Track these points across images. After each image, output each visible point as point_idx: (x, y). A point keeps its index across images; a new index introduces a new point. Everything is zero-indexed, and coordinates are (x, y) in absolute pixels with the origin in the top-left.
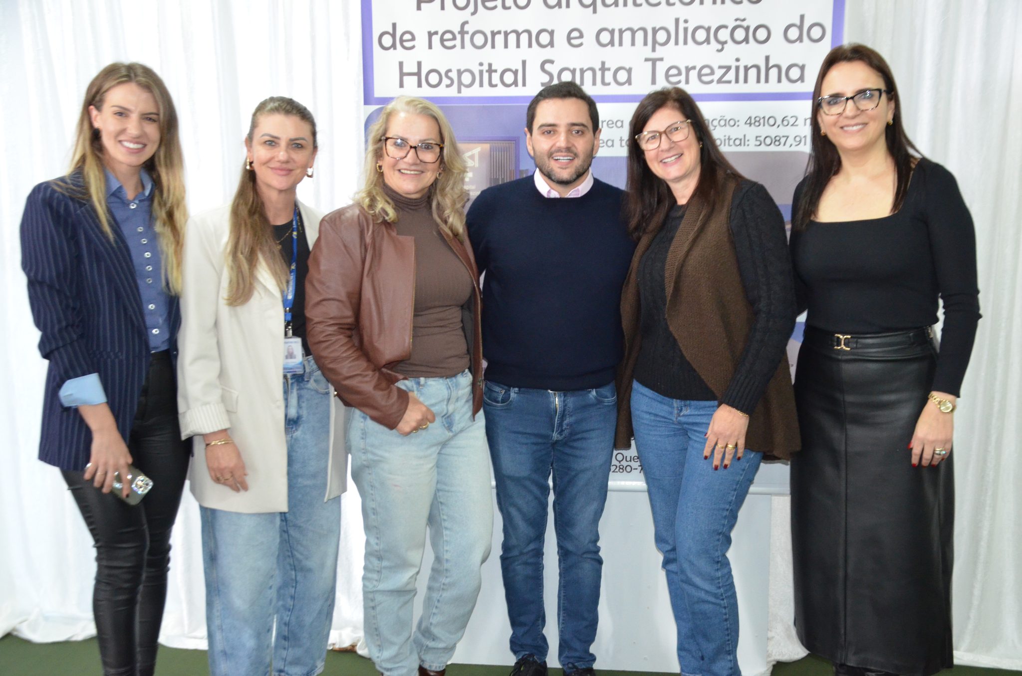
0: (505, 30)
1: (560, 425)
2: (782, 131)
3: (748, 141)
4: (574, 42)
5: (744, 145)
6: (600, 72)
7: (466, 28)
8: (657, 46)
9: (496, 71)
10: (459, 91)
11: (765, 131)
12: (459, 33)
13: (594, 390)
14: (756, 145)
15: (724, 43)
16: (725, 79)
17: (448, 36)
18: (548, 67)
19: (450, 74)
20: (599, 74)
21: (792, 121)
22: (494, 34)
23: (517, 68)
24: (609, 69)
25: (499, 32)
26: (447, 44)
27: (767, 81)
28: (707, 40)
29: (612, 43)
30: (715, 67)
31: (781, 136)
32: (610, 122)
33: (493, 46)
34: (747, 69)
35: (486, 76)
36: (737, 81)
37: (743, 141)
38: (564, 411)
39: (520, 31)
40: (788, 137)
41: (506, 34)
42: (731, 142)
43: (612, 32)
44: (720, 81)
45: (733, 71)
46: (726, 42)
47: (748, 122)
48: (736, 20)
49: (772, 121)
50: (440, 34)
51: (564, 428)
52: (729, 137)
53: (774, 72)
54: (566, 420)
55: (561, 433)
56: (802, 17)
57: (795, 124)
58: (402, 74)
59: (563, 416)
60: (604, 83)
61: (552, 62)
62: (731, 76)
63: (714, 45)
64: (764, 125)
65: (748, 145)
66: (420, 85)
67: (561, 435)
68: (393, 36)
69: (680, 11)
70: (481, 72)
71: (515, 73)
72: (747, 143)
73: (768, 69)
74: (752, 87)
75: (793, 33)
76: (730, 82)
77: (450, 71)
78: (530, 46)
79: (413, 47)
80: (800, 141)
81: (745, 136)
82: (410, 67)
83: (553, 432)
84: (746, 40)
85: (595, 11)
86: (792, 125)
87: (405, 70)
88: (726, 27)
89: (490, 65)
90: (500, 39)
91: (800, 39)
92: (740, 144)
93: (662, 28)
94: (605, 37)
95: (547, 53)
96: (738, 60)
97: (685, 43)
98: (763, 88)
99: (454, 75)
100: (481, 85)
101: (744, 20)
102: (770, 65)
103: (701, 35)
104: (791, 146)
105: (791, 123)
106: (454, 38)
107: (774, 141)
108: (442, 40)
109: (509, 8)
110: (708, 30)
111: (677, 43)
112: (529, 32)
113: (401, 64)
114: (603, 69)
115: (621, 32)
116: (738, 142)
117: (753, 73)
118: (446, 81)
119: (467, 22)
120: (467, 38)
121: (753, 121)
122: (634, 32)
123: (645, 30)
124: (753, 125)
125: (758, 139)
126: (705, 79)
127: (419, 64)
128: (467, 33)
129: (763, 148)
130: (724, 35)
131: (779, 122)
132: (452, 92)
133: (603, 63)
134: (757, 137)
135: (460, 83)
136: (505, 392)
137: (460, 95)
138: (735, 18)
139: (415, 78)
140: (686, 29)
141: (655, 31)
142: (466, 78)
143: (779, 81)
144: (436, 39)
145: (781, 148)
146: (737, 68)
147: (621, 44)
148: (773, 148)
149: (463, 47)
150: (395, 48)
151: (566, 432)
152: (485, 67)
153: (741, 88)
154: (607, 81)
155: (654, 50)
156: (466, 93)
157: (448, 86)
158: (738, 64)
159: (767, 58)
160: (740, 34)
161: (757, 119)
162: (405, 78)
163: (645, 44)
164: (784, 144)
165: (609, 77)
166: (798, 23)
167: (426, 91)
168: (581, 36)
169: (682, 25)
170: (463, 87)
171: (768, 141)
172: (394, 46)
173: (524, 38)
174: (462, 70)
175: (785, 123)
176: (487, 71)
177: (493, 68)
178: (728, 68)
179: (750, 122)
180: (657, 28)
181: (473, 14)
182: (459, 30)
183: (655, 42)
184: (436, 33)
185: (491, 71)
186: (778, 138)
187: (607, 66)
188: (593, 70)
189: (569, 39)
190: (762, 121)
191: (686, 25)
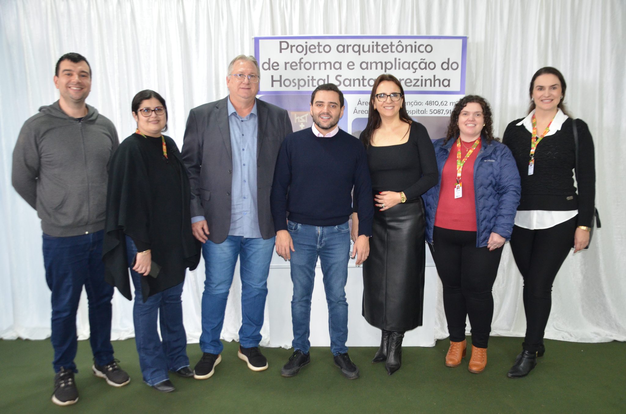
0: (320, 62)
1: (321, 241)
2: (441, 108)
3: (427, 111)
4: (350, 67)
5: (425, 113)
6: (362, 81)
7: (302, 61)
8: (387, 70)
9: (315, 80)
10: (299, 89)
11: (434, 107)
12: (299, 63)
13: (337, 226)
14: (430, 113)
15: (416, 69)
16: (416, 84)
17: (294, 64)
18: (339, 78)
19: (295, 81)
20: (361, 81)
21: (445, 103)
22: (314, 63)
23: (325, 78)
24: (366, 79)
25: (317, 63)
26: (293, 67)
27: (434, 86)
28: (409, 68)
29: (367, 68)
30: (412, 80)
31: (441, 109)
32: (367, 103)
33: (314, 69)
34: (426, 80)
35: (311, 82)
36: (422, 86)
37: (424, 112)
38: (322, 234)
39: (326, 62)
40: (443, 110)
41: (320, 64)
42: (420, 112)
43: (367, 63)
44: (414, 85)
45: (420, 82)
46: (417, 69)
47: (427, 103)
48: (421, 59)
49: (437, 103)
50: (290, 63)
51: (322, 242)
52: (419, 110)
53: (437, 82)
54: (323, 239)
55: (321, 245)
56: (449, 59)
57: (446, 104)
58: (273, 81)
59: (322, 237)
60: (364, 85)
61: (340, 76)
62: (419, 83)
63: (412, 70)
64: (433, 105)
65: (427, 113)
66: (281, 86)
67: (321, 246)
68: (269, 64)
69: (397, 55)
70: (308, 80)
71: (324, 80)
72: (426, 113)
73: (435, 81)
74: (428, 88)
75: (445, 66)
76: (419, 86)
77: (295, 79)
78: (331, 69)
79: (278, 69)
80: (448, 112)
81: (425, 109)
82: (276, 78)
83: (317, 244)
84: (425, 68)
85: (359, 54)
86: (445, 105)
87: (274, 79)
88: (417, 62)
89: (313, 77)
90: (317, 66)
91: (448, 68)
92: (423, 113)
93: (389, 62)
94: (364, 66)
95: (338, 72)
96: (422, 76)
97: (399, 68)
98: (433, 89)
99: (296, 81)
100: (309, 86)
101: (424, 59)
102: (436, 79)
103: (406, 66)
104: (445, 114)
105: (444, 104)
106: (297, 65)
107: (438, 112)
108: (291, 66)
109: (321, 52)
110: (409, 63)
111: (395, 69)
112: (330, 63)
113: (272, 76)
114: (363, 79)
115: (371, 63)
116: (422, 112)
117: (428, 82)
118: (293, 84)
119: (302, 58)
120: (302, 65)
121: (429, 103)
122: (377, 64)
123: (381, 63)
124: (429, 105)
125: (431, 111)
126: (408, 84)
127: (281, 76)
128: (302, 63)
129: (433, 115)
130: (416, 66)
131: (440, 103)
132: (296, 89)
133: (363, 77)
134: (430, 110)
135: (299, 85)
136: (296, 226)
137: (299, 90)
138: (421, 58)
139: (279, 83)
140: (399, 63)
141: (386, 63)
142: (302, 83)
143: (440, 86)
144: (288, 65)
145: (441, 115)
146: (422, 80)
147: (371, 69)
148: (437, 115)
149: (300, 69)
150: (270, 70)
151: (323, 245)
152: (310, 78)
153: (423, 89)
154: (365, 84)
155: (385, 71)
156: (302, 89)
157: (293, 86)
158: (422, 78)
159: (434, 76)
160: (423, 66)
161: (431, 102)
162: (274, 83)
163: (382, 69)
164: (442, 113)
165: (366, 83)
166: (447, 61)
167: (283, 89)
168: (354, 65)
169: (398, 61)
170: (300, 87)
171: (435, 112)
172: (269, 69)
173: (328, 65)
174: (300, 79)
175: (442, 104)
176: (311, 80)
177: (314, 78)
178: (418, 80)
179: (428, 103)
180: (387, 62)
181: (305, 55)
182: (299, 61)
183: (386, 68)
184: (288, 63)
185: (313, 79)
186: (439, 111)
187: (365, 78)
188: (359, 80)
189: (348, 66)
190: (432, 103)
191: (399, 61)
